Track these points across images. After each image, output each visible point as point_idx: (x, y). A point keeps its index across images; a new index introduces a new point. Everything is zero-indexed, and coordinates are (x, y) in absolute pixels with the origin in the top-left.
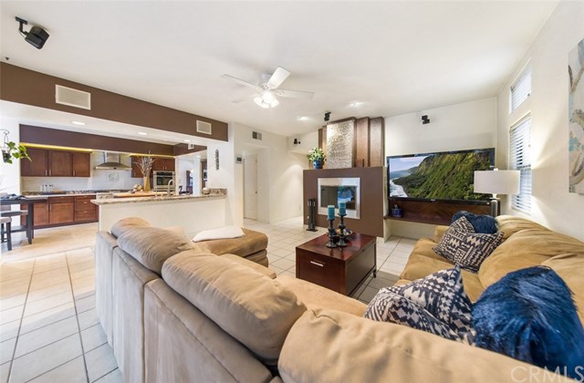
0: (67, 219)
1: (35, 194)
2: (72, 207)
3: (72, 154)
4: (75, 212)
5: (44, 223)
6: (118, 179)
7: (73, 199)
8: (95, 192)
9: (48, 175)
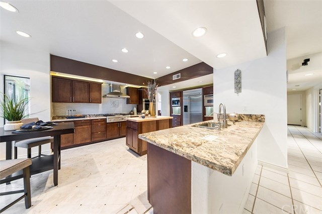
0: (86, 139)
1: (63, 117)
2: (90, 129)
3: (89, 84)
4: (92, 133)
5: (70, 144)
6: (118, 106)
7: (91, 122)
8: (104, 116)
9: (72, 102)
